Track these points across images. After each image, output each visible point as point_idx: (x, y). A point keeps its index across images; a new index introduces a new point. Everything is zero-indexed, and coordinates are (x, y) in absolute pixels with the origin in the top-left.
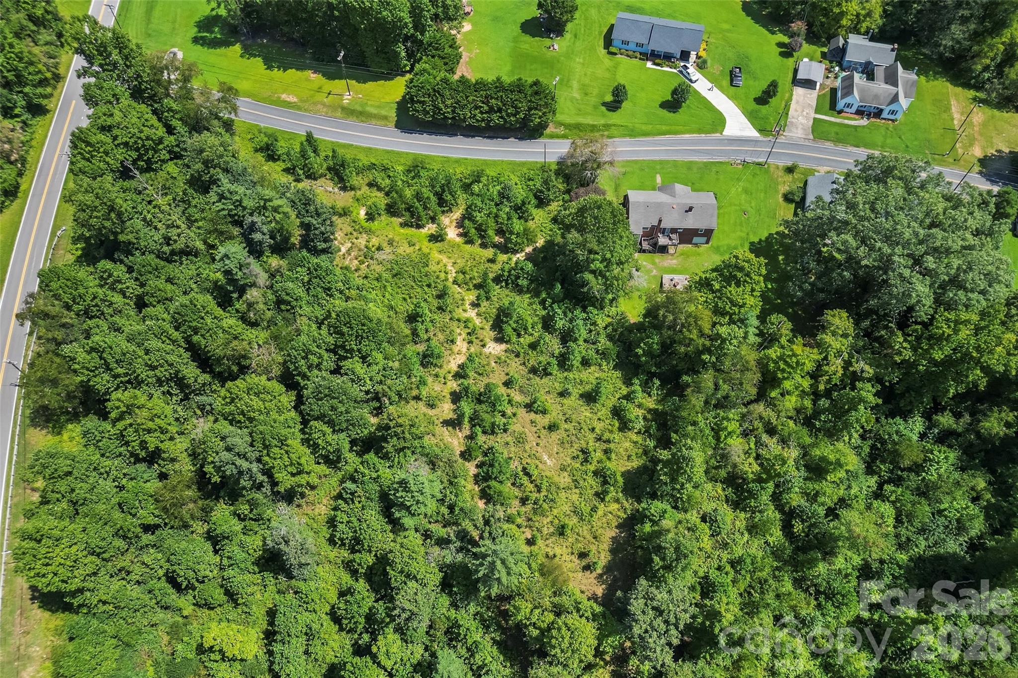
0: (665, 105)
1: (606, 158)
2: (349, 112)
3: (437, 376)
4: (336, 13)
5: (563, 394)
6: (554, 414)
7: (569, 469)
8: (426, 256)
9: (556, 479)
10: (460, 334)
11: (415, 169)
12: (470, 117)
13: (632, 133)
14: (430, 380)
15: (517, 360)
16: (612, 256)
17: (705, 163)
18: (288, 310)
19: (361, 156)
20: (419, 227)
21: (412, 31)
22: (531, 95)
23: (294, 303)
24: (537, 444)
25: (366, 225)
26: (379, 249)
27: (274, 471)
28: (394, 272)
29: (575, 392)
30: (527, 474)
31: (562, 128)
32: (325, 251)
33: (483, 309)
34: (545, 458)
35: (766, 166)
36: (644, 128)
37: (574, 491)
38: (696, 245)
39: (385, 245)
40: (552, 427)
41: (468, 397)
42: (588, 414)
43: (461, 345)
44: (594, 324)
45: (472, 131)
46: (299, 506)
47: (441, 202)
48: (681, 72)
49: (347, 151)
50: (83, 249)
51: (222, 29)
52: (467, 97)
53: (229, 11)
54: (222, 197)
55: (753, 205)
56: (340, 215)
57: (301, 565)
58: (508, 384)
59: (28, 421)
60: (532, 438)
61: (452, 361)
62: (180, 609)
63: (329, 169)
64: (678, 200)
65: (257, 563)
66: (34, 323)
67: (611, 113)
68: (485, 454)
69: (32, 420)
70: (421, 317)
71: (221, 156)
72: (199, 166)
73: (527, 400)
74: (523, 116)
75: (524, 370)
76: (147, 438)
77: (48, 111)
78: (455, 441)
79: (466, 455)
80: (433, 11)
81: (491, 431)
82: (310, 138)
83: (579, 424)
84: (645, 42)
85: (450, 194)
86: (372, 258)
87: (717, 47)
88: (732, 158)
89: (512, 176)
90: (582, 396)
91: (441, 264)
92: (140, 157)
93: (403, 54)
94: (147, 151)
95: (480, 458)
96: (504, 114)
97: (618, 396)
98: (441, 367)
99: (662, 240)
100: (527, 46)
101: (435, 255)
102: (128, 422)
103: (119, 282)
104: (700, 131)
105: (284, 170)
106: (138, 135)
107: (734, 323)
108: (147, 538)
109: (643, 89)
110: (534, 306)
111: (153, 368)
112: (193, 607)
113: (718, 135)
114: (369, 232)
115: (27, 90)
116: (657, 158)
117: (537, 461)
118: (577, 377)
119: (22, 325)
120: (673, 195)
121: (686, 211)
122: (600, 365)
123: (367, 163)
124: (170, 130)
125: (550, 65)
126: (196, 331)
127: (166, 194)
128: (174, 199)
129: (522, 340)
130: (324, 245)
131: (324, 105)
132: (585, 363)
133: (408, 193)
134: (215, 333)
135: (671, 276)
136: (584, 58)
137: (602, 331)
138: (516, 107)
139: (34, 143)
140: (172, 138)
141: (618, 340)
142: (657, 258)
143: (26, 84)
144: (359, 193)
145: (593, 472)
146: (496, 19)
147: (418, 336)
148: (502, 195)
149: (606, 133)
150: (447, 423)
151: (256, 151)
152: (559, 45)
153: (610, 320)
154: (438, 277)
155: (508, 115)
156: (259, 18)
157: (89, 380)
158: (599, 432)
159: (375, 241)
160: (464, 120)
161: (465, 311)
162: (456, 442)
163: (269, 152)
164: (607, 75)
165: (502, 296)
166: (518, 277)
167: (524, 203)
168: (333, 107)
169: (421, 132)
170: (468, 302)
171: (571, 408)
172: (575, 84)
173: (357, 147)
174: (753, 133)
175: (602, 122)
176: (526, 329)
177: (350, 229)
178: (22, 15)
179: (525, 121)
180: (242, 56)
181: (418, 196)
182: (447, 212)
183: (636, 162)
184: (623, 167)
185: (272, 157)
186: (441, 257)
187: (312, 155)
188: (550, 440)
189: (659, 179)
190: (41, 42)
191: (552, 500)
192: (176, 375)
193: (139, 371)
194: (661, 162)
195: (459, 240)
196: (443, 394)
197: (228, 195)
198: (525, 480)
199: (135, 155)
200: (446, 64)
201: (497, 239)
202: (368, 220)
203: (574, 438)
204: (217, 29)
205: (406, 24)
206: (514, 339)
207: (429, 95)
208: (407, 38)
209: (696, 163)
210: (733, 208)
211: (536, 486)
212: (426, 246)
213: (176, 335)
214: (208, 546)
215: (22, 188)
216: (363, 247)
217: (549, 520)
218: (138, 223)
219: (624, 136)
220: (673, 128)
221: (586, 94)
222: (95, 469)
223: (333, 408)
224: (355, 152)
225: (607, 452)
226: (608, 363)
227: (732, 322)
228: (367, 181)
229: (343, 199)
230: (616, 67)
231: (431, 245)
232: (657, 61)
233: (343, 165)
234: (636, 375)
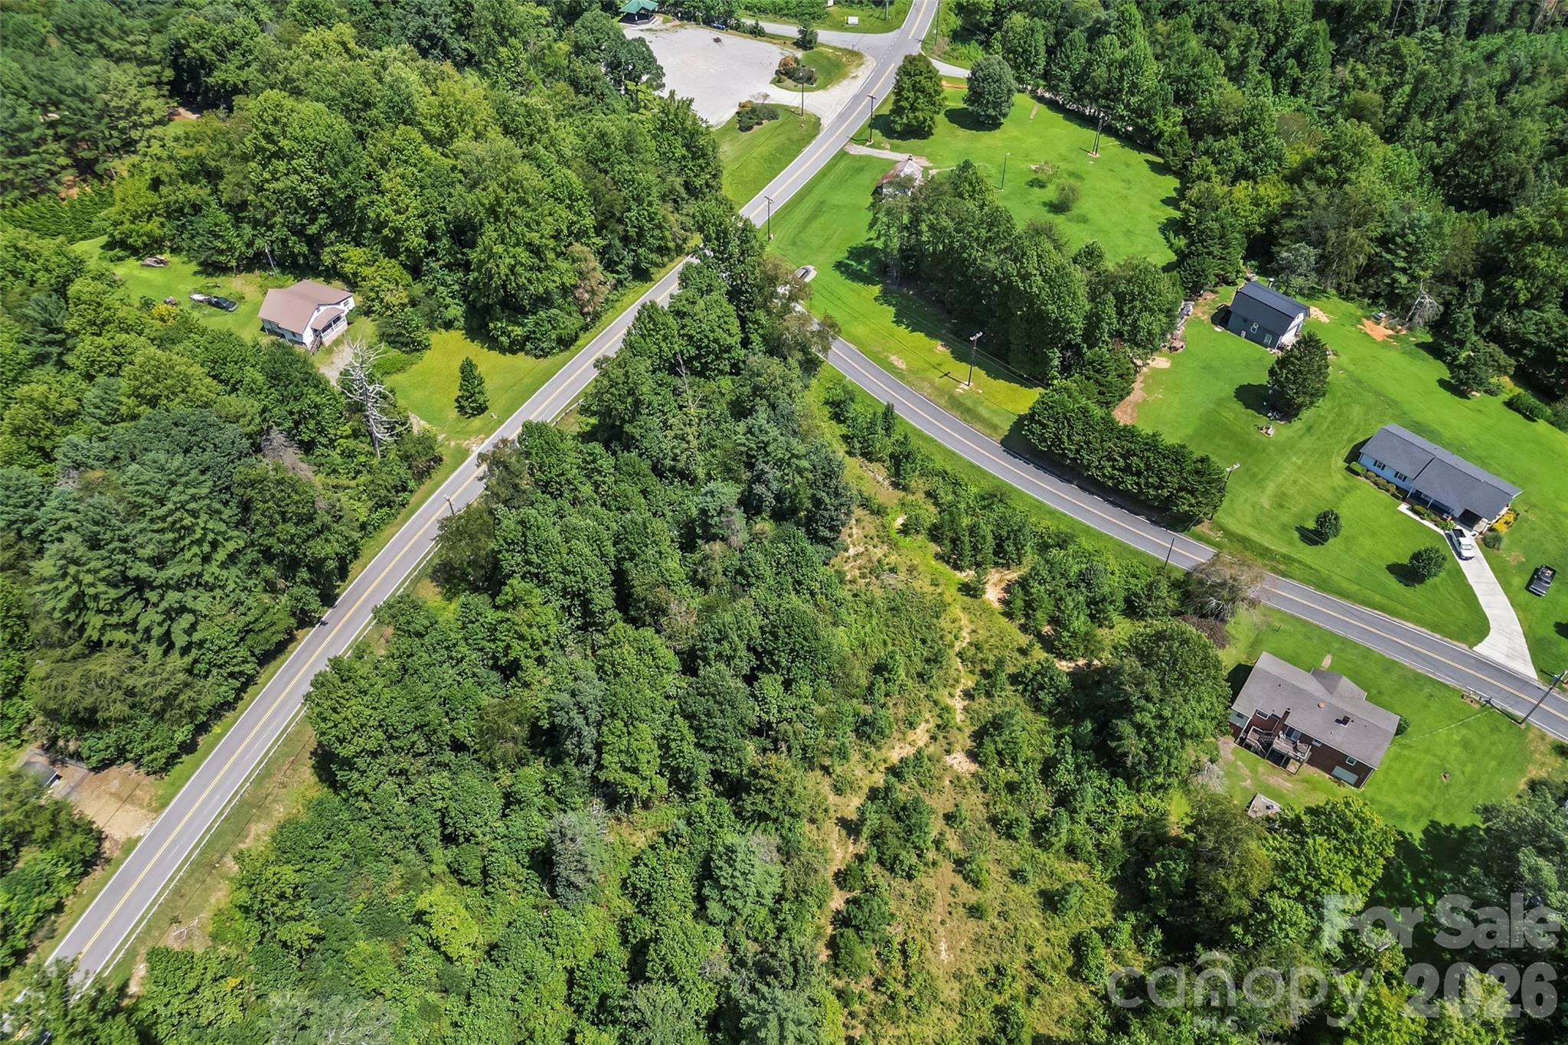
0: (1395, 569)
1: (1251, 594)
2: (956, 404)
3: (867, 756)
4: (996, 288)
5: (1017, 875)
6: (989, 895)
7: (965, 981)
8: (945, 606)
9: (940, 984)
10: (927, 721)
11: (994, 497)
12: (1096, 467)
13: (1323, 584)
14: (855, 757)
15: (981, 794)
16: (1173, 717)
17: (1419, 674)
18: (742, 585)
19: (937, 457)
20: (956, 567)
21: (1079, 340)
22: (1190, 473)
23: (753, 580)
24: (943, 923)
25: (894, 535)
26: (893, 570)
27: (606, 748)
28: (893, 604)
29: (1036, 882)
30: (904, 952)
31: (1220, 534)
32: (825, 541)
33: (975, 706)
34: (943, 946)
35: (1523, 726)
36: (1345, 584)
37: (955, 1016)
38: (1338, 780)
39: (903, 569)
40: (975, 912)
41: (885, 803)
42: (1036, 924)
43: (920, 735)
44: (1112, 803)
45: (1092, 486)
46: (619, 819)
47: (999, 550)
48: (1450, 537)
49: (925, 445)
50: (594, 426)
51: (872, 263)
52: (1102, 441)
53: (886, 246)
54: (750, 431)
55: (1468, 769)
56: (872, 512)
57: (570, 884)
58: (949, 818)
59: (430, 570)
60: (940, 910)
61: (897, 749)
62: (431, 862)
63: (892, 456)
64: (1334, 701)
65: (531, 853)
66: (490, 469)
67: (1302, 545)
68: (866, 890)
69: (434, 572)
70: (889, 672)
71: (775, 389)
72: (747, 390)
73: (962, 855)
74: (1166, 494)
75: (981, 813)
76: (515, 643)
77: (651, 280)
78: (840, 852)
79: (842, 878)
80: (1116, 326)
81: (890, 865)
82: (888, 413)
83: (1016, 928)
84: (1411, 475)
85: (1015, 545)
86: (877, 577)
87: (1534, 529)
88: (1470, 689)
89: (1112, 561)
90: (1042, 893)
91: (957, 624)
92: (697, 357)
93: (1056, 362)
94: (708, 353)
95: (857, 893)
96: (1142, 481)
97: (1093, 924)
98: (879, 748)
99: (1281, 744)
100: (1231, 415)
101: (956, 610)
102: (508, 615)
103: (600, 472)
104: (1434, 628)
105: (842, 436)
106: (708, 333)
107: (1304, 904)
108: (448, 756)
109: (1373, 534)
110: (1045, 738)
111: (566, 572)
112: (444, 867)
113: (1464, 646)
114: (894, 545)
115: (640, 251)
116: (1342, 634)
117: (928, 945)
118: (1049, 863)
119: (478, 466)
120: (1331, 689)
121: (1338, 721)
122: (1092, 866)
123: (938, 466)
124: (745, 343)
125: (1248, 449)
126: (633, 556)
127: (704, 407)
128: (709, 416)
129: (1002, 771)
130: (827, 533)
131: (932, 384)
132: (1072, 851)
133: (966, 521)
134: (649, 568)
135: (1269, 801)
136: (1305, 462)
137: (1118, 819)
138: (1161, 479)
139: (618, 305)
140: (743, 352)
141: (1136, 845)
142: (1264, 766)
143: (644, 245)
144: (910, 497)
145: (996, 1007)
146: (1208, 368)
147: (872, 694)
148: (1082, 576)
149: (1282, 567)
150: (843, 822)
151: (826, 403)
152: (1276, 431)
153: (1140, 811)
154: (941, 638)
155: (1147, 484)
156: (916, 265)
157: (500, 552)
158: (1037, 957)
159: (893, 559)
160: (1088, 468)
161: (951, 695)
162: (840, 854)
163: (838, 410)
164: (1328, 495)
165: (1009, 699)
166: (1042, 687)
167: (1104, 600)
168: (940, 391)
169: (1028, 461)
170: (961, 687)
171: (1017, 900)
172: (1271, 487)
173: (939, 445)
174: (1529, 672)
175: (1284, 550)
176: (1014, 760)
177: (873, 532)
178: (679, 180)
179: (1169, 501)
180: (876, 299)
181: (973, 530)
182: (1003, 565)
183: (1305, 623)
184: (1281, 620)
185: (838, 417)
186: (961, 615)
187: (881, 431)
188: (963, 927)
189: (1327, 662)
190: (685, 212)
191: (915, 1008)
192: (584, 595)
193: (550, 568)
194: (1345, 641)
195: (997, 605)
196: (861, 784)
197: (757, 433)
198: (896, 959)
199: (693, 352)
200: (1100, 393)
201: (1047, 629)
202: (900, 532)
203: (997, 943)
204: (867, 262)
205: (1073, 329)
206: (995, 765)
207: (1056, 421)
208: (1069, 346)
209: (1402, 667)
210: (1430, 757)
211: (907, 976)
212: (951, 594)
213: (611, 550)
214: (500, 803)
215: (578, 343)
216: (875, 559)
217: (898, 1032)
218: (655, 422)
219: (1308, 582)
220: (1392, 605)
221: (1281, 506)
222: (447, 648)
223: (708, 714)
224: (934, 450)
225: (1032, 990)
226: (1106, 870)
227: (1301, 898)
228: (927, 487)
229: (885, 494)
230: (1347, 491)
231: (958, 595)
232: (1417, 507)
233: (907, 457)
234: (1135, 909)
